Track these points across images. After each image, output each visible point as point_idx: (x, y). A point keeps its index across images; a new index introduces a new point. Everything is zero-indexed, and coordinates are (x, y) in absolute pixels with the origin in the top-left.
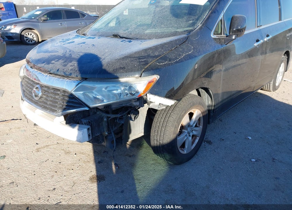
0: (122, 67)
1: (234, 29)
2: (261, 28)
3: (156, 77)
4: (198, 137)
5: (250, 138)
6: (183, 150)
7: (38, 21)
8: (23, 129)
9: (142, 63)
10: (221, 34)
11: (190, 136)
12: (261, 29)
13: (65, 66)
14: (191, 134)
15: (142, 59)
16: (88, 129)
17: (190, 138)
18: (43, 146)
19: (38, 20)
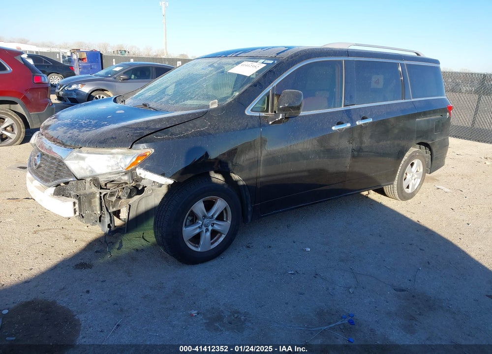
0: (114, 136)
1: (281, 107)
2: (352, 107)
3: (151, 151)
4: (224, 234)
5: (309, 250)
6: (197, 247)
7: (115, 80)
8: (32, 209)
9: (136, 134)
10: (267, 111)
11: (207, 230)
12: (350, 110)
13: (65, 133)
14: (210, 228)
15: (138, 130)
16: (74, 203)
17: (208, 234)
18: (43, 229)
19: (115, 78)
